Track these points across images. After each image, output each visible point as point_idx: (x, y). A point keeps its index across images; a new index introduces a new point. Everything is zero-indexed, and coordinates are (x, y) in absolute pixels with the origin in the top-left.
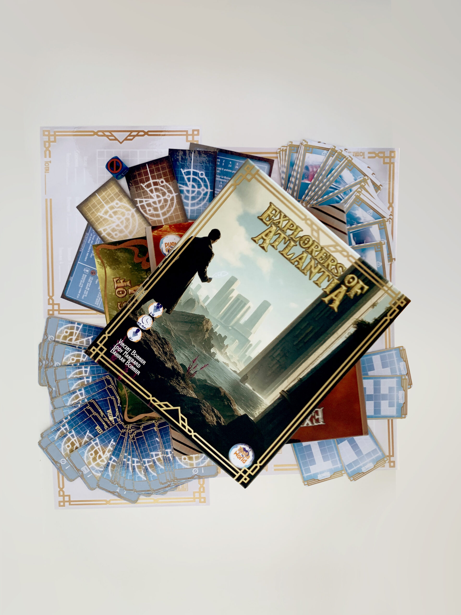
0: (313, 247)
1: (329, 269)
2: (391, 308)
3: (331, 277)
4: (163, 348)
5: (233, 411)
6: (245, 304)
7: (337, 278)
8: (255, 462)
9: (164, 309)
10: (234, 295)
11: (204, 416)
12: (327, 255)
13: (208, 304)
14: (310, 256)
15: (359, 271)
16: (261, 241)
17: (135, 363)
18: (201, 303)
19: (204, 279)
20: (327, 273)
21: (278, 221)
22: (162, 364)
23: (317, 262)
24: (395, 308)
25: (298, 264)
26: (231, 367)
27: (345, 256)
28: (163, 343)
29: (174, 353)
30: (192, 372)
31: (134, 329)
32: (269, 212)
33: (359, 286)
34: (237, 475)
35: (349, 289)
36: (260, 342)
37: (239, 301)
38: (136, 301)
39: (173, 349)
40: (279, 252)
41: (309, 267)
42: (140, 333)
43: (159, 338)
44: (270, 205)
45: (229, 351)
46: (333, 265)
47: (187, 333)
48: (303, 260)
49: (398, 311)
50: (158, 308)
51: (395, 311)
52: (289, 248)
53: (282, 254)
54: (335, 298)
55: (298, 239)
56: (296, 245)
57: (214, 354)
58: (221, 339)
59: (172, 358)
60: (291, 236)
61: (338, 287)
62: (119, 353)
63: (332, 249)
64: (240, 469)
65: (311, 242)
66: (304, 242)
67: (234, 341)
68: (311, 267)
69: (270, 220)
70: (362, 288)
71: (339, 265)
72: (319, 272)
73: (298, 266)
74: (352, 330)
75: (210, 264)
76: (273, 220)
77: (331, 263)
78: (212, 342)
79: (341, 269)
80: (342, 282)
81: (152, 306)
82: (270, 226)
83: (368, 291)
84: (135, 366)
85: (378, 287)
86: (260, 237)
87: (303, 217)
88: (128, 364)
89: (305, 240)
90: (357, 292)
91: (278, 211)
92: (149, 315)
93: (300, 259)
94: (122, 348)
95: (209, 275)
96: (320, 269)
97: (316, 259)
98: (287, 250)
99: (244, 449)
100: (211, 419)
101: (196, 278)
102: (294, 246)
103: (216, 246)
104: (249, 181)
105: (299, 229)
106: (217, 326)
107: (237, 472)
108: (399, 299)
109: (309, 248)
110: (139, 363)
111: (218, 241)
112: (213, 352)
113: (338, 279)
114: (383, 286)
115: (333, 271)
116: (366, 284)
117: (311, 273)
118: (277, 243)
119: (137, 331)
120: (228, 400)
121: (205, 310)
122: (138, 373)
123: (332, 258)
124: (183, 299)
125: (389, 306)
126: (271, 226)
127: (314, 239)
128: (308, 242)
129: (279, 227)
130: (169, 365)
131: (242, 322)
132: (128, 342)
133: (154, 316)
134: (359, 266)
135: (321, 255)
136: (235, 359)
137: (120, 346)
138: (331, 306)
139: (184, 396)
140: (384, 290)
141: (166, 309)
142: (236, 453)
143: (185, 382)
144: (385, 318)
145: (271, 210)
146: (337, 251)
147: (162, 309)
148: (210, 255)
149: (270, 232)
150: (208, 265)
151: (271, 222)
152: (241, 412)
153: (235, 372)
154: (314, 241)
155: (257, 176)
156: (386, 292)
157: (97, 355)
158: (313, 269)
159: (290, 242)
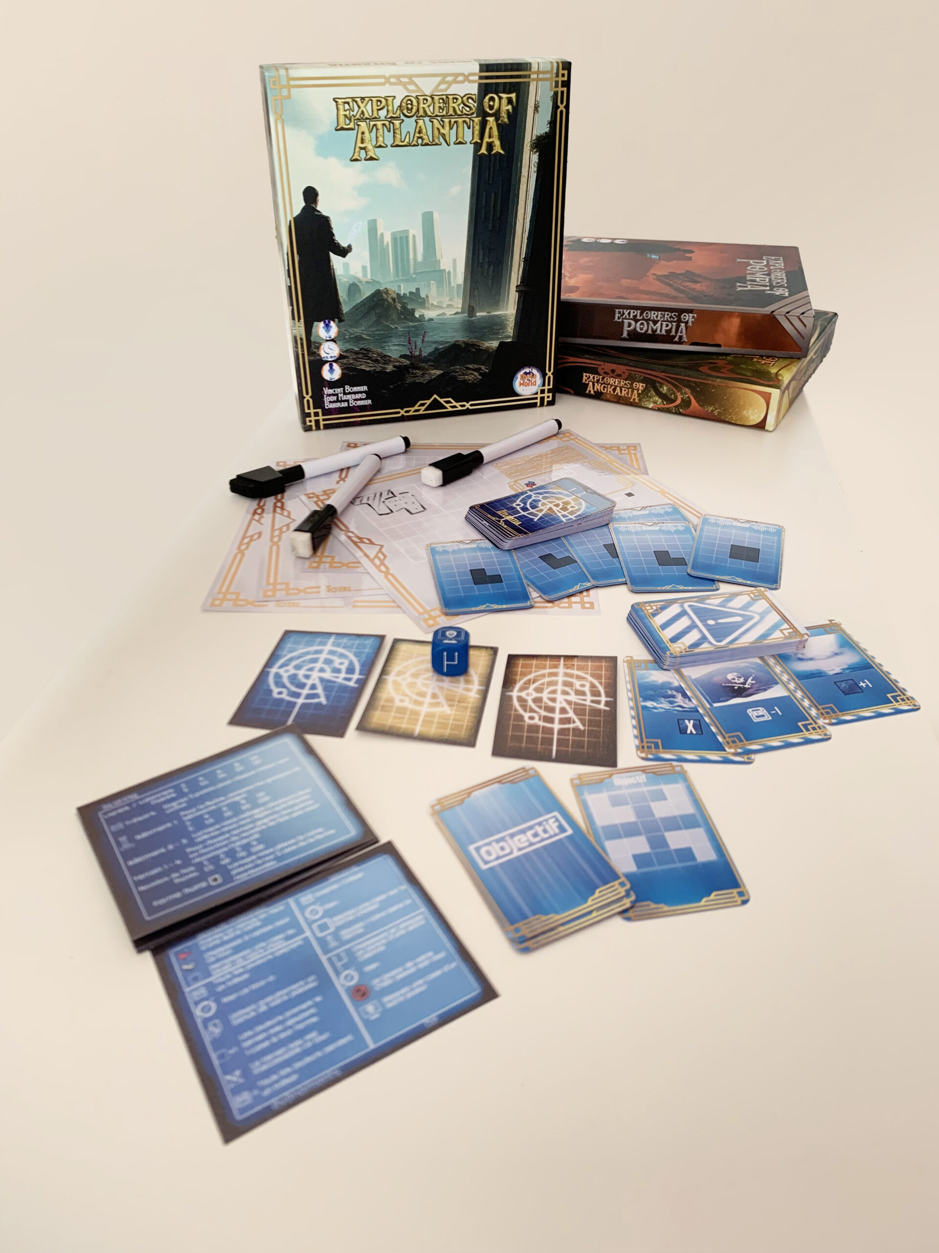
0: (422, 105)
1: (459, 113)
2: (556, 93)
3: (468, 120)
4: (370, 358)
5: (486, 350)
6: (407, 237)
7: (475, 115)
8: (544, 375)
9: (334, 321)
10: (388, 239)
11: (465, 381)
12: (443, 99)
13: (372, 275)
14: (427, 119)
15: (492, 84)
16: (363, 152)
17: (358, 396)
18: (364, 280)
19: (343, 252)
20: (460, 120)
21: (360, 112)
22: (383, 372)
23: (439, 118)
24: (560, 89)
25: (423, 140)
26: (449, 313)
27: (462, 82)
28: (365, 353)
29: (385, 353)
30: (417, 353)
31: (326, 367)
32: (342, 113)
33: (504, 102)
34: (538, 401)
35: (497, 114)
36: (455, 261)
37: (398, 240)
38: (301, 339)
39: (379, 350)
40: (392, 146)
41: (436, 132)
42: (335, 366)
43: (357, 353)
44: (336, 102)
45: (433, 301)
46: (459, 105)
47: (378, 322)
48: (424, 131)
49: (565, 89)
50: (327, 326)
51: (562, 92)
52: (398, 132)
53: (397, 146)
54: (491, 140)
55: (398, 112)
56: (403, 121)
57: (422, 316)
58: (415, 296)
59: (386, 359)
60: (389, 116)
61: (483, 124)
62: (334, 402)
63: (443, 87)
64: (537, 393)
65: (415, 103)
66: (408, 109)
67: (429, 286)
68: (438, 129)
69: (350, 120)
70: (510, 101)
71: (465, 99)
72: (451, 128)
73: (425, 142)
74: (535, 158)
75: (334, 231)
76: (355, 117)
77: (455, 105)
78: (409, 307)
79: (470, 101)
80: (483, 115)
81: (320, 329)
82: (356, 127)
83: (517, 97)
84: (361, 399)
85: (525, 83)
86: (357, 149)
87: (382, 80)
88: (353, 404)
89: (407, 104)
90: (508, 110)
91: (350, 100)
92: (327, 341)
93: (420, 132)
94: (333, 395)
95: (344, 244)
96: (450, 122)
97: (437, 116)
98: (398, 136)
99: (526, 373)
100: (473, 377)
101: (335, 259)
102: (401, 123)
103: (323, 207)
104: (289, 97)
105: (390, 99)
106: (399, 287)
107: (536, 398)
108: (557, 76)
109: (418, 110)
110: (361, 392)
111: (320, 198)
112: (420, 316)
113: (477, 117)
114: (529, 76)
115: (464, 112)
116: (510, 93)
117: (444, 136)
118: (381, 139)
119: (331, 366)
120: (473, 345)
121: (373, 282)
122: (369, 402)
123: (451, 97)
124: (342, 294)
125: (552, 93)
126: (358, 125)
127: (414, 95)
128: (412, 104)
129: (367, 119)
130: (390, 368)
131: (420, 258)
132: (332, 385)
133: (333, 337)
134: (487, 78)
135: (437, 105)
136: (446, 301)
137: (329, 395)
138: (494, 152)
139: (430, 381)
140: (534, 80)
141: (336, 320)
142: (521, 384)
143: (419, 368)
144: (559, 111)
145: (341, 107)
146: (450, 84)
147: (332, 323)
148: (326, 221)
149: (363, 133)
150: (333, 235)
151: (355, 120)
152: (495, 344)
153: (457, 313)
154: (417, 97)
155: (292, 83)
156: (538, 80)
157: (317, 422)
158: (442, 131)
159: (393, 123)
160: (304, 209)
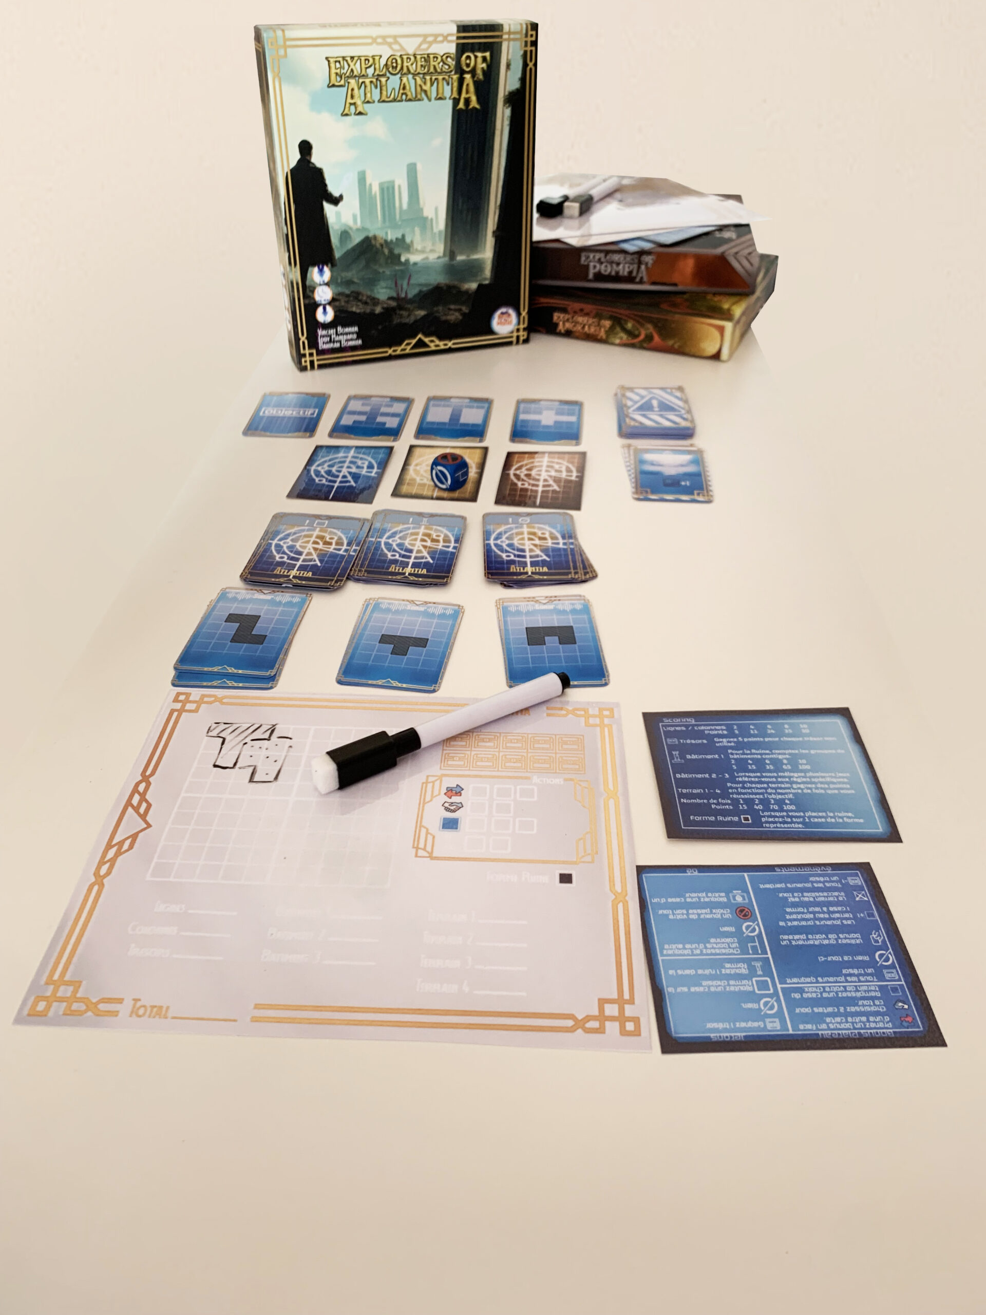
0: (405, 64)
1: (439, 70)
2: (525, 52)
3: (447, 77)
4: (360, 301)
5: (467, 292)
6: (393, 188)
7: (453, 73)
8: (519, 314)
9: (327, 266)
10: (376, 189)
11: (446, 321)
12: (424, 58)
13: (362, 222)
14: (410, 76)
15: (468, 44)
16: (353, 108)
17: (349, 337)
18: (354, 227)
19: (335, 201)
20: (440, 77)
21: (350, 69)
22: (372, 314)
23: (421, 76)
24: (529, 48)
25: (407, 96)
26: (432, 257)
27: (442, 42)
28: (356, 296)
29: (373, 295)
30: (403, 295)
31: (320, 310)
32: (333, 71)
33: (479, 60)
34: (514, 339)
35: (473, 72)
36: (436, 209)
37: (385, 189)
38: (297, 284)
39: (369, 293)
40: (379, 101)
41: (419, 89)
42: (329, 309)
43: (348, 296)
44: (329, 61)
45: (418, 245)
46: (439, 63)
47: (367, 266)
48: (408, 87)
49: (533, 48)
50: (321, 271)
51: (531, 51)
52: (384, 88)
53: (384, 101)
54: (468, 96)
55: (384, 70)
56: (389, 78)
57: (407, 261)
58: (401, 241)
59: (375, 301)
60: (376, 74)
61: (461, 81)
62: (327, 343)
63: (424, 46)
64: (512, 332)
65: (399, 61)
66: (393, 67)
67: (413, 232)
68: (421, 86)
69: (341, 77)
70: (484, 59)
71: (444, 57)
72: (432, 85)
74: (508, 112)
75: (328, 182)
76: (345, 74)
77: (436, 63)
78: (396, 251)
79: (449, 59)
80: (460, 71)
81: (314, 274)
82: (347, 84)
83: (491, 56)
84: (352, 340)
85: (497, 43)
86: (348, 105)
87: (369, 41)
88: (344, 344)
89: (392, 63)
90: (483, 68)
91: (341, 59)
92: (320, 285)
93: (404, 88)
94: (327, 336)
95: (336, 194)
96: (431, 79)
97: (419, 73)
98: (384, 93)
99: (503, 313)
100: (454, 317)
102: (387, 81)
103: (317, 159)
104: (286, 55)
105: (377, 58)
106: (387, 233)
107: (512, 337)
108: (526, 36)
109: (402, 68)
110: (353, 333)
111: (315, 151)
112: (406, 260)
113: (456, 73)
114: (501, 37)
115: (444, 70)
116: (484, 51)
117: (425, 92)
118: (368, 95)
119: (325, 309)
120: (454, 287)
121: (363, 229)
122: (360, 342)
123: (431, 56)
124: (335, 240)
125: (522, 52)
126: (349, 83)
127: (399, 54)
128: (396, 61)
129: (356, 76)
130: (378, 310)
131: (405, 206)
132: (325, 326)
133: (326, 281)
134: (464, 38)
135: (419, 64)
136: (429, 247)
137: (323, 336)
138: (471, 107)
139: (416, 321)
140: (506, 40)
141: (330, 265)
142: (498, 324)
143: (406, 309)
144: (528, 69)
145: (332, 65)
146: (431, 43)
147: (326, 269)
148: (319, 172)
149: (353, 90)
150: (326, 185)
151: (345, 78)
152: (474, 286)
153: (439, 258)
154: (401, 56)
155: (288, 43)
156: (509, 40)
157: (312, 363)
158: (424, 87)
159: (380, 81)
160: (299, 161)
